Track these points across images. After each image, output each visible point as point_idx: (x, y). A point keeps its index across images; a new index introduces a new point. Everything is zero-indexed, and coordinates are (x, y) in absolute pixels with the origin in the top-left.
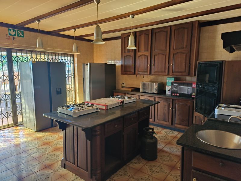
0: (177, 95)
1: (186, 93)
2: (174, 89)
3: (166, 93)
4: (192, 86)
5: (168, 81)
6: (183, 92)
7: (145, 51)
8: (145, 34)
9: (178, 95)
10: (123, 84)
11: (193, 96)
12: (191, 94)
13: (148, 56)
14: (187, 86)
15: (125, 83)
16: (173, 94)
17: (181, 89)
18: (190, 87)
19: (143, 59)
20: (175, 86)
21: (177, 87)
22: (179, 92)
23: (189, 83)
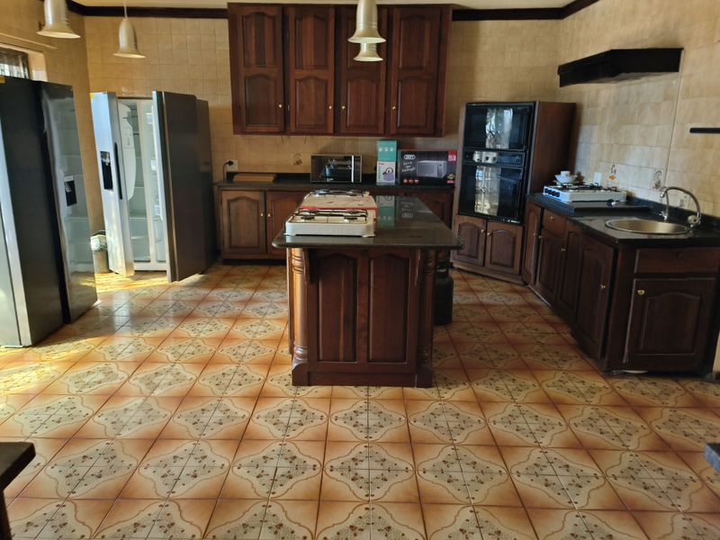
0: (414, 183)
1: (435, 175)
2: (408, 169)
3: (378, 180)
4: (447, 159)
5: (380, 150)
6: (427, 175)
7: (317, 67)
8: (316, 16)
9: (416, 181)
10: (231, 163)
11: (449, 182)
12: (446, 178)
13: (326, 83)
14: (438, 160)
15: (235, 162)
16: (405, 181)
17: (423, 167)
18: (442, 162)
19: (313, 90)
20: (409, 161)
21: (414, 163)
22: (419, 175)
23: (441, 152)
